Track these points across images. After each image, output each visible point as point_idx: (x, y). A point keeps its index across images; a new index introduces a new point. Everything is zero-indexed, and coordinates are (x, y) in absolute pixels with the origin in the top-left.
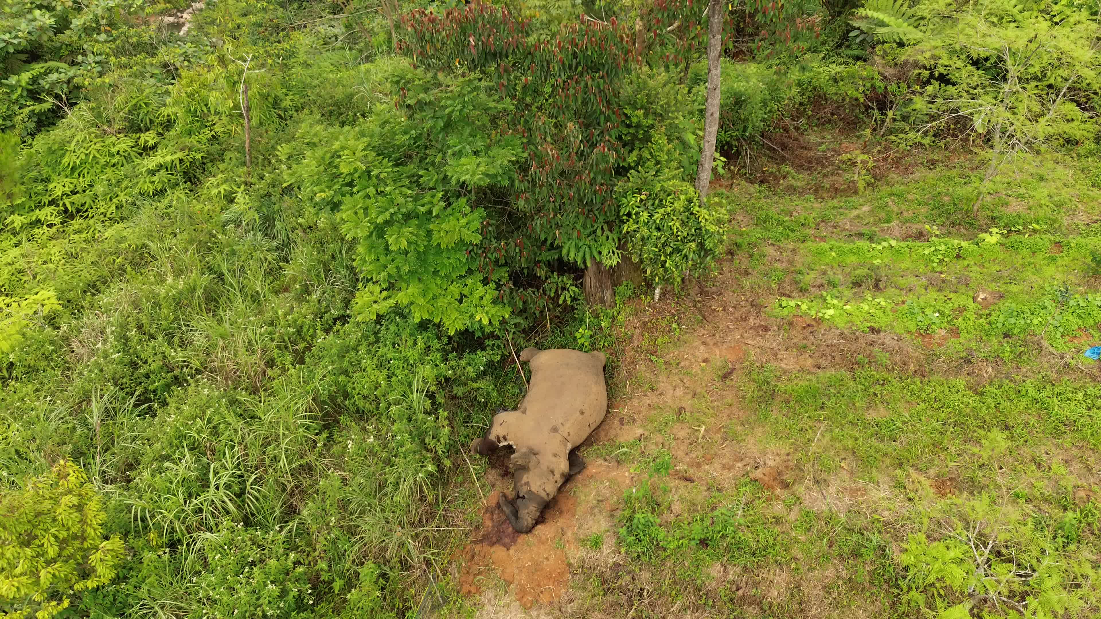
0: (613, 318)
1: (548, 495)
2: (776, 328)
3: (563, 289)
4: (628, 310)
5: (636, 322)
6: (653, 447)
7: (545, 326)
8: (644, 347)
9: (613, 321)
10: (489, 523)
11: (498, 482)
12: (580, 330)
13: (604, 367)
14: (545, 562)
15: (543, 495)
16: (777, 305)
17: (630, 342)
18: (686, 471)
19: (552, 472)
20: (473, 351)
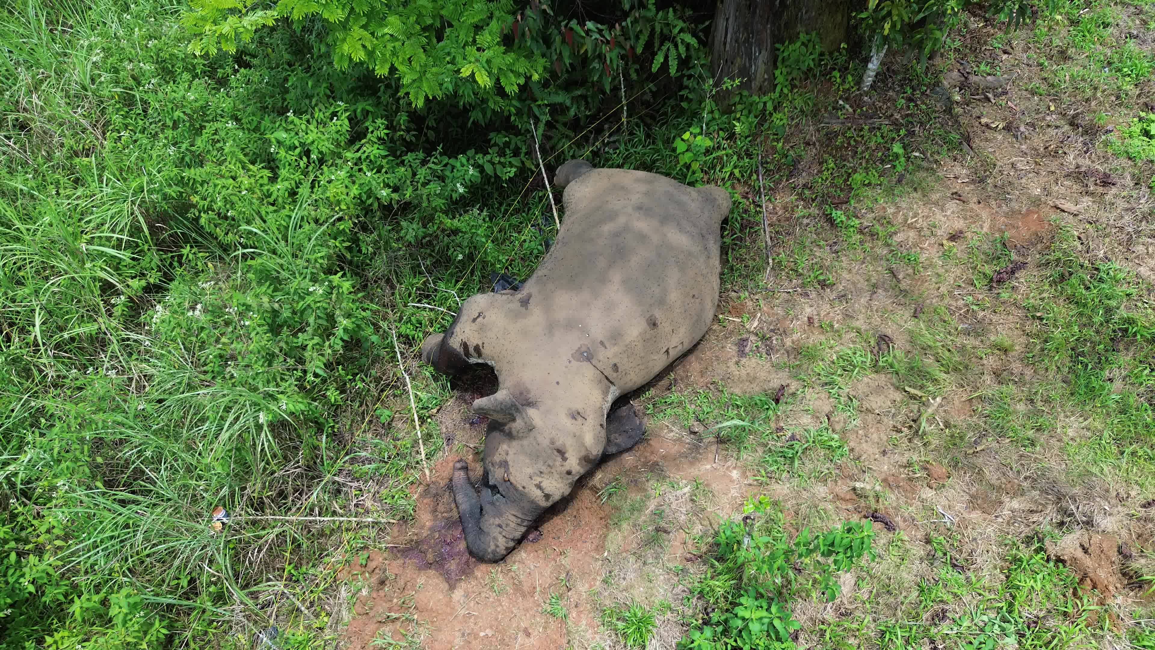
0: (763, 117)
1: (547, 496)
2: (1129, 181)
3: (665, 38)
4: (799, 102)
5: (810, 130)
6: (806, 420)
7: (617, 116)
8: (819, 188)
9: (760, 124)
10: (426, 519)
11: (459, 434)
12: (686, 136)
13: (725, 221)
14: (521, 638)
15: (537, 494)
16: (1137, 129)
17: (791, 175)
18: (877, 498)
19: (561, 453)
20: (452, 152)
